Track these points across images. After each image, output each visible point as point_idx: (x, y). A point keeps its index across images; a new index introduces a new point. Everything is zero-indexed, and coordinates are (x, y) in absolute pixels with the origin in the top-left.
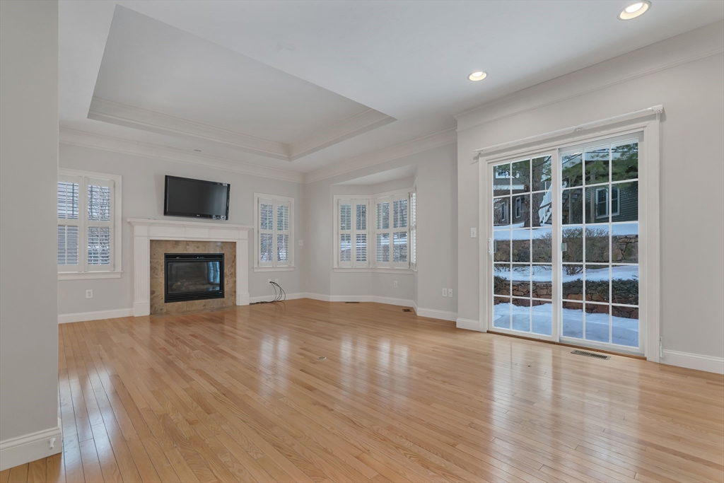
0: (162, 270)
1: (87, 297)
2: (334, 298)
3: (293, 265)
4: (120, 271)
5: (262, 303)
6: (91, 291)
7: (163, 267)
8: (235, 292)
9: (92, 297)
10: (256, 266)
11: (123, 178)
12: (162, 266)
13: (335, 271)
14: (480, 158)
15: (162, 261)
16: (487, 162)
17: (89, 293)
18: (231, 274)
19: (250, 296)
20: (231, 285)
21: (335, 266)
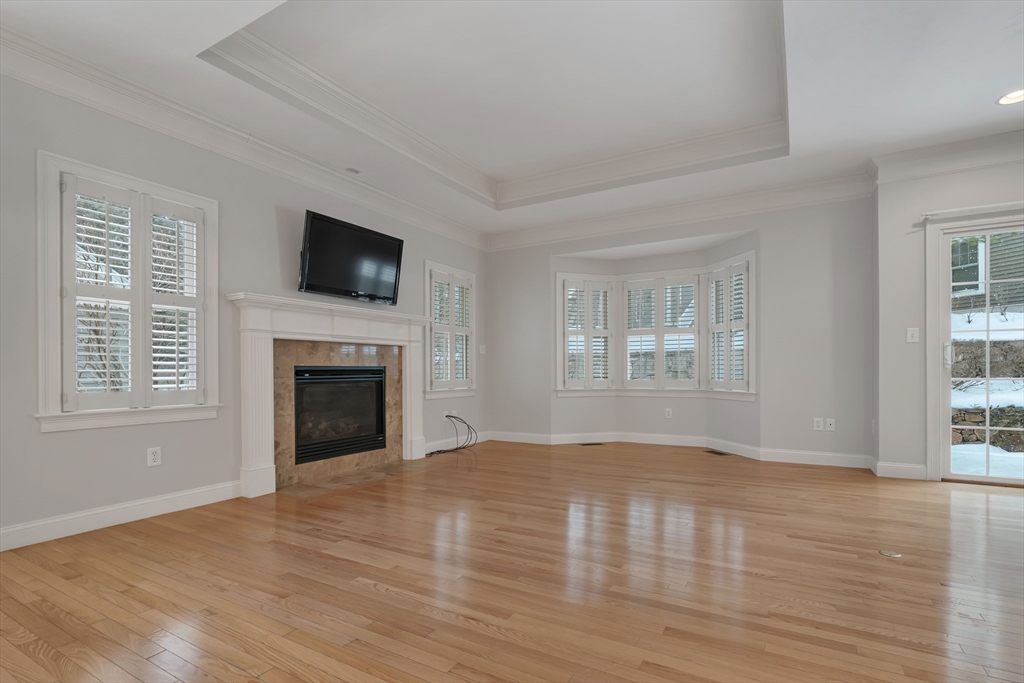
0: (290, 400)
1: (150, 463)
2: (557, 439)
3: (474, 387)
4: (216, 403)
5: (439, 452)
6: (158, 449)
7: (293, 394)
8: (401, 436)
9: (159, 462)
10: (428, 389)
11: (219, 203)
12: (290, 392)
13: (559, 395)
14: (928, 227)
15: (291, 381)
16: (942, 232)
17: (154, 453)
18: (395, 404)
19: (427, 441)
20: (395, 423)
21: (560, 387)
